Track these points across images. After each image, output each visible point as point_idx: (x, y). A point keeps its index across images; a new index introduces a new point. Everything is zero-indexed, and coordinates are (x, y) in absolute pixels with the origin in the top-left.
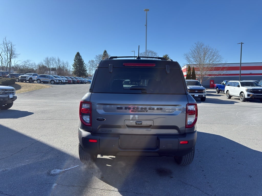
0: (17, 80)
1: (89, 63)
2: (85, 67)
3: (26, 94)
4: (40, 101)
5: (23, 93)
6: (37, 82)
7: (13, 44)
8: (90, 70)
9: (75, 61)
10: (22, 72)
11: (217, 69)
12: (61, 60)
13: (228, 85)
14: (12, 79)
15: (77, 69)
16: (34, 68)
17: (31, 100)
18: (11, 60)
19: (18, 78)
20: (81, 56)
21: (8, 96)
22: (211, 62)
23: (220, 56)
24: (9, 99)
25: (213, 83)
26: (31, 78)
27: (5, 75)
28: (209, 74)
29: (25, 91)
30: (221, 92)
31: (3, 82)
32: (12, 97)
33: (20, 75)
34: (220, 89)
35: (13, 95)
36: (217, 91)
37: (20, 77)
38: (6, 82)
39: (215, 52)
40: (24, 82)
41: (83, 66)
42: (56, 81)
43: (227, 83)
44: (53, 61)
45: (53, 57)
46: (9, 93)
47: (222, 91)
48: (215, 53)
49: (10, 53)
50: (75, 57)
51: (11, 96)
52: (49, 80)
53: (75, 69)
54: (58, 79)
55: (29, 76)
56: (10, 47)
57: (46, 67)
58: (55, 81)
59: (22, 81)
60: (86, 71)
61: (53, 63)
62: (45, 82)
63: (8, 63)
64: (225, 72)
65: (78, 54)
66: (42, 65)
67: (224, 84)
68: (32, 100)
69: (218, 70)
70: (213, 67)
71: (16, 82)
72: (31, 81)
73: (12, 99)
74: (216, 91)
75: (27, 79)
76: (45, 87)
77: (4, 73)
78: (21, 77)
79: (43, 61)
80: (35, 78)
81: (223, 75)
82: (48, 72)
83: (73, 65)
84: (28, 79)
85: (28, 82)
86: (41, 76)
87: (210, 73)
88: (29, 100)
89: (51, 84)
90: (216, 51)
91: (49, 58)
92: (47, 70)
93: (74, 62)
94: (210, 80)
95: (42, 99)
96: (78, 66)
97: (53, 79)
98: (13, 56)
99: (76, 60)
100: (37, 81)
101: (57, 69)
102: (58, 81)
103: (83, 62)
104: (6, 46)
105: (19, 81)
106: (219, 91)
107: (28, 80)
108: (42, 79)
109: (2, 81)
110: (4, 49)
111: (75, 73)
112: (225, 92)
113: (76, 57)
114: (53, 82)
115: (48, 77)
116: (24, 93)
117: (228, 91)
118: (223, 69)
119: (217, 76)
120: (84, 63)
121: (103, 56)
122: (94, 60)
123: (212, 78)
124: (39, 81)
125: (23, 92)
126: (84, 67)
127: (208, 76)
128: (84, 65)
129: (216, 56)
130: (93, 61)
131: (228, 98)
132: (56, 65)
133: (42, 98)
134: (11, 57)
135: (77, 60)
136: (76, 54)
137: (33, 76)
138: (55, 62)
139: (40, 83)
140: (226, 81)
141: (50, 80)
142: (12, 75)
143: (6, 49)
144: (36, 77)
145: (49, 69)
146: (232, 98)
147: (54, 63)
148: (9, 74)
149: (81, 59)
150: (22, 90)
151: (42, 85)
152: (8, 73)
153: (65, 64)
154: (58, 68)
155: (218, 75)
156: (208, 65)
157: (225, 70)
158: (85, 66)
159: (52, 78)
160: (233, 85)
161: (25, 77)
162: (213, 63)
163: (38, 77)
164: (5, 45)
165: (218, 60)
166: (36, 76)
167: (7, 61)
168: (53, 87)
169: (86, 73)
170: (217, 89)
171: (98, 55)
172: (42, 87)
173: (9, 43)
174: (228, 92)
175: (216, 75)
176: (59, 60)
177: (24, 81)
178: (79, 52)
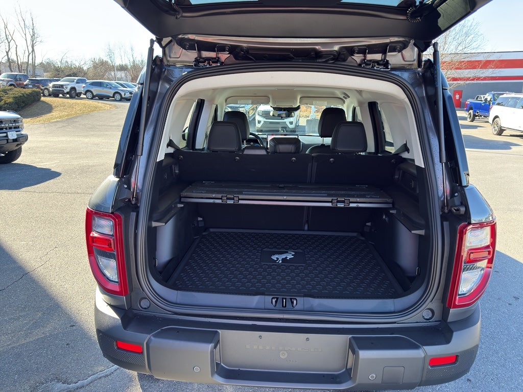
0: (46, 92)
3: (60, 125)
4: (87, 140)
5: (55, 122)
6: (85, 96)
10: (58, 74)
11: (473, 65)
13: (498, 104)
14: (34, 91)
16: (83, 66)
17: (69, 140)
18: (35, 48)
19: (48, 87)
21: (5, 135)
22: (460, 48)
23: (482, 34)
24: (8, 142)
25: (460, 97)
26: (73, 89)
27: (21, 82)
28: (453, 78)
29: (60, 117)
30: (478, 118)
31: (16, 97)
32: (15, 137)
33: (51, 81)
34: (478, 113)
35: (16, 132)
36: (470, 117)
37: (51, 85)
38: (21, 96)
39: (471, 25)
40: (61, 97)
42: (125, 94)
43: (495, 100)
44: (120, 49)
46: (6, 129)
47: (481, 116)
48: (471, 28)
49: (32, 33)
51: (12, 135)
52: (110, 92)
54: (128, 91)
55: (68, 85)
56: (30, 19)
57: (106, 62)
58: (123, 94)
59: (55, 94)
61: (120, 55)
62: (102, 98)
63: (29, 54)
64: (489, 72)
66: (100, 60)
67: (489, 100)
68: (71, 139)
69: (474, 68)
70: (463, 61)
71: (44, 96)
72: (74, 94)
73: (15, 140)
74: (466, 116)
75: (65, 91)
76: (101, 107)
77: (18, 77)
78: (54, 86)
80: (80, 88)
81: (485, 79)
82: (113, 73)
84: (68, 90)
85: (68, 96)
86: (93, 84)
87: (456, 76)
88: (64, 139)
89: (116, 100)
90: (474, 24)
92: (110, 70)
94: (454, 91)
95: (93, 135)
97: (119, 90)
98: (38, 39)
100: (85, 94)
101: (129, 67)
102: (128, 95)
104: (20, 19)
105: (50, 95)
106: (475, 116)
107: (68, 93)
108: (96, 90)
109: (14, 96)
112: (490, 119)
114: (118, 97)
115: (107, 85)
116: (58, 121)
117: (496, 117)
118: (486, 64)
119: (470, 82)
123: (460, 86)
124: (89, 95)
125: (55, 120)
127: (450, 80)
129: (472, 36)
131: (495, 133)
132: (126, 58)
133: (92, 133)
134: (33, 41)
137: (77, 83)
138: (125, 53)
139: (92, 99)
140: (494, 95)
141: (113, 92)
142: (35, 83)
143: (22, 25)
144: (84, 85)
145: (112, 68)
146: (504, 133)
147: (122, 54)
148: (28, 81)
150: (54, 114)
151: (96, 103)
152: (26, 77)
154: (132, 64)
155: (473, 80)
156: (452, 56)
157: (492, 68)
159: (116, 87)
160: (510, 104)
161: (62, 86)
162: (466, 51)
163: (87, 86)
164: (19, 15)
165: (475, 44)
166: (83, 83)
167: (27, 52)
168: (117, 108)
170: (471, 111)
172: (96, 108)
173: (27, 12)
174: (497, 119)
175: (468, 79)
176: (132, 48)
177: (61, 95)
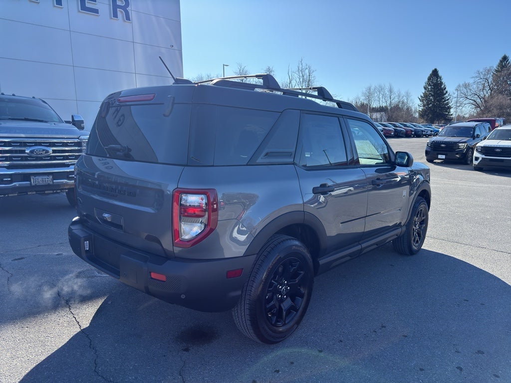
1: (457, 90)
2: (448, 99)
7: (312, 68)
8: (459, 105)
9: (425, 88)
12: (395, 90)
15: (428, 105)
20: (440, 78)
41: (443, 98)
44: (380, 92)
45: (380, 86)
50: (427, 80)
53: (424, 106)
56: (308, 74)
60: (449, 108)
61: (379, 97)
65: (435, 73)
79: (360, 95)
83: (422, 97)
91: (372, 88)
93: (423, 91)
96: (431, 100)
99: (429, 87)
103: (445, 88)
104: (301, 75)
110: (298, 80)
111: (423, 114)
113: (429, 79)
120: (447, 92)
121: (496, 71)
122: (471, 81)
126: (445, 101)
128: (447, 95)
130: (466, 86)
132: (384, 100)
135: (431, 85)
136: (431, 72)
138: (383, 95)
143: (301, 80)
147: (381, 96)
149: (441, 83)
153: (403, 97)
158: (449, 97)
164: (300, 73)
169: (449, 113)
171: (481, 70)
173: (307, 68)
176: (391, 91)
178: (438, 69)
